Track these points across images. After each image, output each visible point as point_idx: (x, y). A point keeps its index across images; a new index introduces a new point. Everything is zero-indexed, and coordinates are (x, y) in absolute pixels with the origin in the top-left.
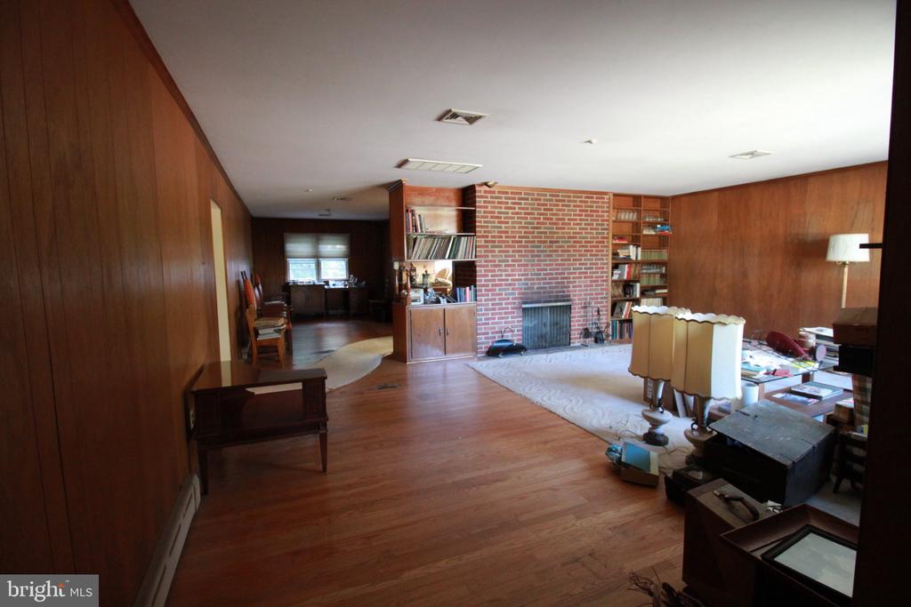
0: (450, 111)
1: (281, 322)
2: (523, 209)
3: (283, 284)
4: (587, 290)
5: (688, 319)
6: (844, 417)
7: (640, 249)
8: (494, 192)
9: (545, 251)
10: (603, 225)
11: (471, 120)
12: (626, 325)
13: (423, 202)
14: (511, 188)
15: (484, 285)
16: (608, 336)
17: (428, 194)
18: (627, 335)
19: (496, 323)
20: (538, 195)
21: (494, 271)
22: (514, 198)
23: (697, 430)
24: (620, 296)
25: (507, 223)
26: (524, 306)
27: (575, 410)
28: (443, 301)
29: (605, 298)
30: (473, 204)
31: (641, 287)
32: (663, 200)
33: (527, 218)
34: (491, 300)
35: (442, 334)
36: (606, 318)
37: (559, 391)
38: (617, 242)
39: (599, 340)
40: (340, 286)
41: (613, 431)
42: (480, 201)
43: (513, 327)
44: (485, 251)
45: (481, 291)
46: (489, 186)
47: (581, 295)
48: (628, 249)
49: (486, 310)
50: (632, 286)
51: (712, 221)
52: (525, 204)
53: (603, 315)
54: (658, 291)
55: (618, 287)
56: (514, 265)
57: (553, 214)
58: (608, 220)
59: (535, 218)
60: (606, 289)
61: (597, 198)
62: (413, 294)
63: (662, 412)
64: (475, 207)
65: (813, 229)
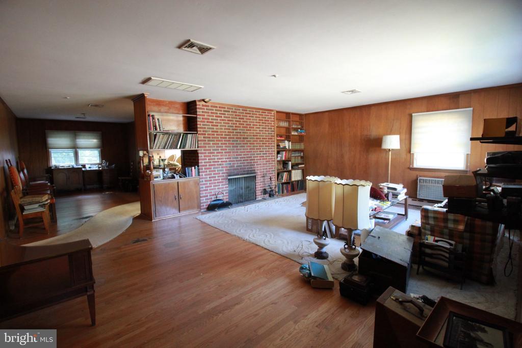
0: (189, 40)
1: (46, 199)
2: (227, 117)
3: (46, 168)
4: (264, 167)
5: (344, 184)
6: (416, 232)
7: (290, 143)
8: (208, 106)
9: (240, 144)
10: (271, 129)
11: (203, 50)
12: (285, 185)
13: (160, 110)
14: (219, 104)
15: (203, 166)
16: (276, 192)
17: (163, 105)
18: (285, 191)
19: (212, 189)
20: (235, 109)
21: (210, 156)
22: (221, 111)
23: (347, 248)
24: (281, 169)
25: (217, 126)
26: (229, 178)
27: (271, 242)
28: (177, 177)
29: (273, 171)
30: (195, 113)
31: (292, 164)
32: (300, 115)
33: (229, 123)
34: (209, 174)
35: (177, 199)
36: (274, 182)
37: (258, 230)
38: (279, 138)
39: (271, 195)
40: (95, 168)
41: (296, 253)
42: (199, 112)
43: (223, 191)
44: (204, 144)
45: (202, 169)
46: (206, 102)
47: (261, 170)
48: (285, 142)
49: (206, 181)
50: (287, 163)
51: (325, 128)
52: (228, 114)
53: (273, 180)
54: (300, 166)
55: (280, 164)
56: (222, 153)
57: (244, 122)
58: (274, 126)
59: (234, 124)
60: (275, 166)
61: (268, 113)
62: (155, 173)
63: (325, 239)
64: (196, 115)
65: (374, 132)
